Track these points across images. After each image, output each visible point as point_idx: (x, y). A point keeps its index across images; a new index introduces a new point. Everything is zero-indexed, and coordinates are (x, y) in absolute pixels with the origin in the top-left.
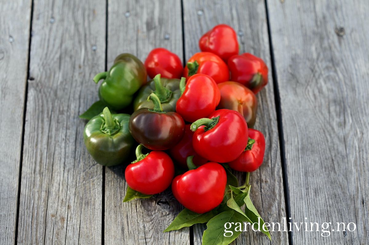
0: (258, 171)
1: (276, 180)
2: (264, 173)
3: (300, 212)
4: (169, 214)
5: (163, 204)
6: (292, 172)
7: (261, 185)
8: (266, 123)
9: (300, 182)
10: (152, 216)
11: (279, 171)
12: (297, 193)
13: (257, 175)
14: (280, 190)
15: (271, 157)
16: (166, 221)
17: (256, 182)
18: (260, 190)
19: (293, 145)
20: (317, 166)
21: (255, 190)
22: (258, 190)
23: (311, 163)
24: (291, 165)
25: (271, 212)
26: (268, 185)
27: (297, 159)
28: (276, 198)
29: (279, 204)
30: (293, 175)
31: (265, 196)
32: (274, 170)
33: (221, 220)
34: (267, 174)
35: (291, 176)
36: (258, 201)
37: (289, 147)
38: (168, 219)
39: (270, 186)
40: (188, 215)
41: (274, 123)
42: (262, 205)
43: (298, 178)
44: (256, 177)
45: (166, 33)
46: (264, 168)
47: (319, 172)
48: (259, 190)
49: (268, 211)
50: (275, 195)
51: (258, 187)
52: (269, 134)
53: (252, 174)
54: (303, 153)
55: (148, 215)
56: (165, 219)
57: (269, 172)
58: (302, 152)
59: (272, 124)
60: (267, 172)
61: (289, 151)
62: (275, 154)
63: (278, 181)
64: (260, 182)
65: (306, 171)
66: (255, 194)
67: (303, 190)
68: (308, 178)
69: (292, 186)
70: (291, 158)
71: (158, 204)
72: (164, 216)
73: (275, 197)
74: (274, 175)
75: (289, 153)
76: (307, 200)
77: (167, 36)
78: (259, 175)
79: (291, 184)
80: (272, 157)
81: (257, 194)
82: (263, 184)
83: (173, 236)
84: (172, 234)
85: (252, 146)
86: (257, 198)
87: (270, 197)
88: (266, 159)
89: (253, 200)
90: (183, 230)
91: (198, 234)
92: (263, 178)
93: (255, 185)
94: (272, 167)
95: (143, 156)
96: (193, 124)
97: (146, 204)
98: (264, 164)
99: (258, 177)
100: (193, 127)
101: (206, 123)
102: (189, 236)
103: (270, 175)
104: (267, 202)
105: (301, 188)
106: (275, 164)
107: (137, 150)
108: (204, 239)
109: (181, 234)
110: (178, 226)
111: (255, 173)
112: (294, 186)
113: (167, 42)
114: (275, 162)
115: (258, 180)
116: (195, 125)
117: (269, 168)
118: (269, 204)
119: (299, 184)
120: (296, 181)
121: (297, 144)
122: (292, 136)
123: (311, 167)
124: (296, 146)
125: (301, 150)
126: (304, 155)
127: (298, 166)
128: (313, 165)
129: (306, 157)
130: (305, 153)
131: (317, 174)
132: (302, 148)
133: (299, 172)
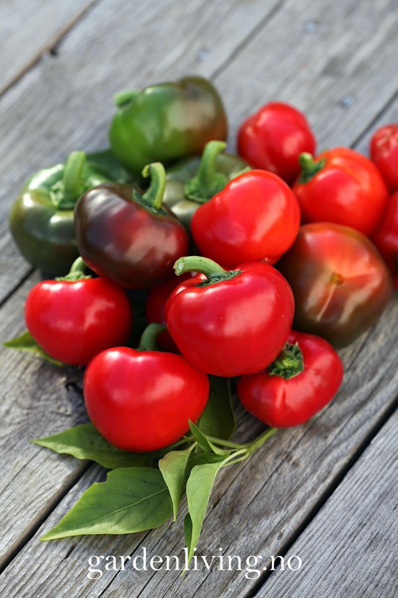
0: (297, 436)
1: (318, 473)
2: (307, 445)
3: (308, 560)
4: (68, 416)
6: (359, 476)
7: (281, 465)
8: (392, 357)
9: (358, 503)
10: (39, 400)
11: (337, 459)
12: (334, 522)
13: (291, 441)
14: (308, 496)
15: (346, 425)
16: (53, 425)
17: (275, 454)
18: (271, 473)
21: (261, 466)
22: (266, 470)
24: (370, 462)
25: (253, 526)
26: (293, 472)
27: (391, 458)
28: (288, 505)
29: (285, 521)
30: (356, 482)
31: (271, 491)
32: (330, 451)
33: (145, 482)
34: (310, 451)
35: (351, 482)
36: (249, 492)
38: (59, 423)
39: (295, 477)
40: (100, 438)
42: (249, 503)
43: (362, 495)
44: (284, 445)
45: (352, 94)
46: (315, 438)
48: (269, 470)
49: (250, 521)
50: (290, 498)
51: (271, 465)
52: (381, 380)
53: (283, 433)
55: (33, 396)
56: (55, 421)
57: (316, 450)
60: (314, 448)
61: (390, 434)
62: (359, 423)
63: (318, 477)
64: (284, 457)
65: (388, 490)
66: (255, 474)
67: (350, 523)
68: (383, 506)
69: (337, 503)
70: (382, 447)
71: (67, 386)
72: (58, 414)
73: (286, 503)
74: (321, 461)
75: (387, 437)
76: (343, 546)
77: (348, 101)
78: (294, 443)
79: (339, 497)
80: (349, 426)
81: (258, 476)
82: (287, 466)
83: (42, 460)
84: (43, 454)
85: (294, 373)
86: (253, 484)
87: (278, 498)
88: (334, 422)
89: (242, 483)
90: (67, 459)
91: (88, 483)
92: (297, 454)
93: (270, 458)
94: (330, 444)
95: (79, 276)
96: (180, 260)
97: (48, 374)
98: (322, 429)
99: (287, 446)
100: (180, 265)
101: (206, 270)
102: (69, 477)
103: (315, 456)
104: (265, 503)
105: (352, 516)
106: (341, 442)
107: (79, 260)
108: (84, 498)
109: (58, 463)
110: (64, 446)
111: (290, 435)
112: (341, 503)
113: (338, 111)
114: (346, 439)
115: (283, 452)
116: (182, 262)
117: (323, 443)
118: (264, 508)
119: (353, 507)
120: (353, 498)
127: (383, 472)
133: (374, 483)
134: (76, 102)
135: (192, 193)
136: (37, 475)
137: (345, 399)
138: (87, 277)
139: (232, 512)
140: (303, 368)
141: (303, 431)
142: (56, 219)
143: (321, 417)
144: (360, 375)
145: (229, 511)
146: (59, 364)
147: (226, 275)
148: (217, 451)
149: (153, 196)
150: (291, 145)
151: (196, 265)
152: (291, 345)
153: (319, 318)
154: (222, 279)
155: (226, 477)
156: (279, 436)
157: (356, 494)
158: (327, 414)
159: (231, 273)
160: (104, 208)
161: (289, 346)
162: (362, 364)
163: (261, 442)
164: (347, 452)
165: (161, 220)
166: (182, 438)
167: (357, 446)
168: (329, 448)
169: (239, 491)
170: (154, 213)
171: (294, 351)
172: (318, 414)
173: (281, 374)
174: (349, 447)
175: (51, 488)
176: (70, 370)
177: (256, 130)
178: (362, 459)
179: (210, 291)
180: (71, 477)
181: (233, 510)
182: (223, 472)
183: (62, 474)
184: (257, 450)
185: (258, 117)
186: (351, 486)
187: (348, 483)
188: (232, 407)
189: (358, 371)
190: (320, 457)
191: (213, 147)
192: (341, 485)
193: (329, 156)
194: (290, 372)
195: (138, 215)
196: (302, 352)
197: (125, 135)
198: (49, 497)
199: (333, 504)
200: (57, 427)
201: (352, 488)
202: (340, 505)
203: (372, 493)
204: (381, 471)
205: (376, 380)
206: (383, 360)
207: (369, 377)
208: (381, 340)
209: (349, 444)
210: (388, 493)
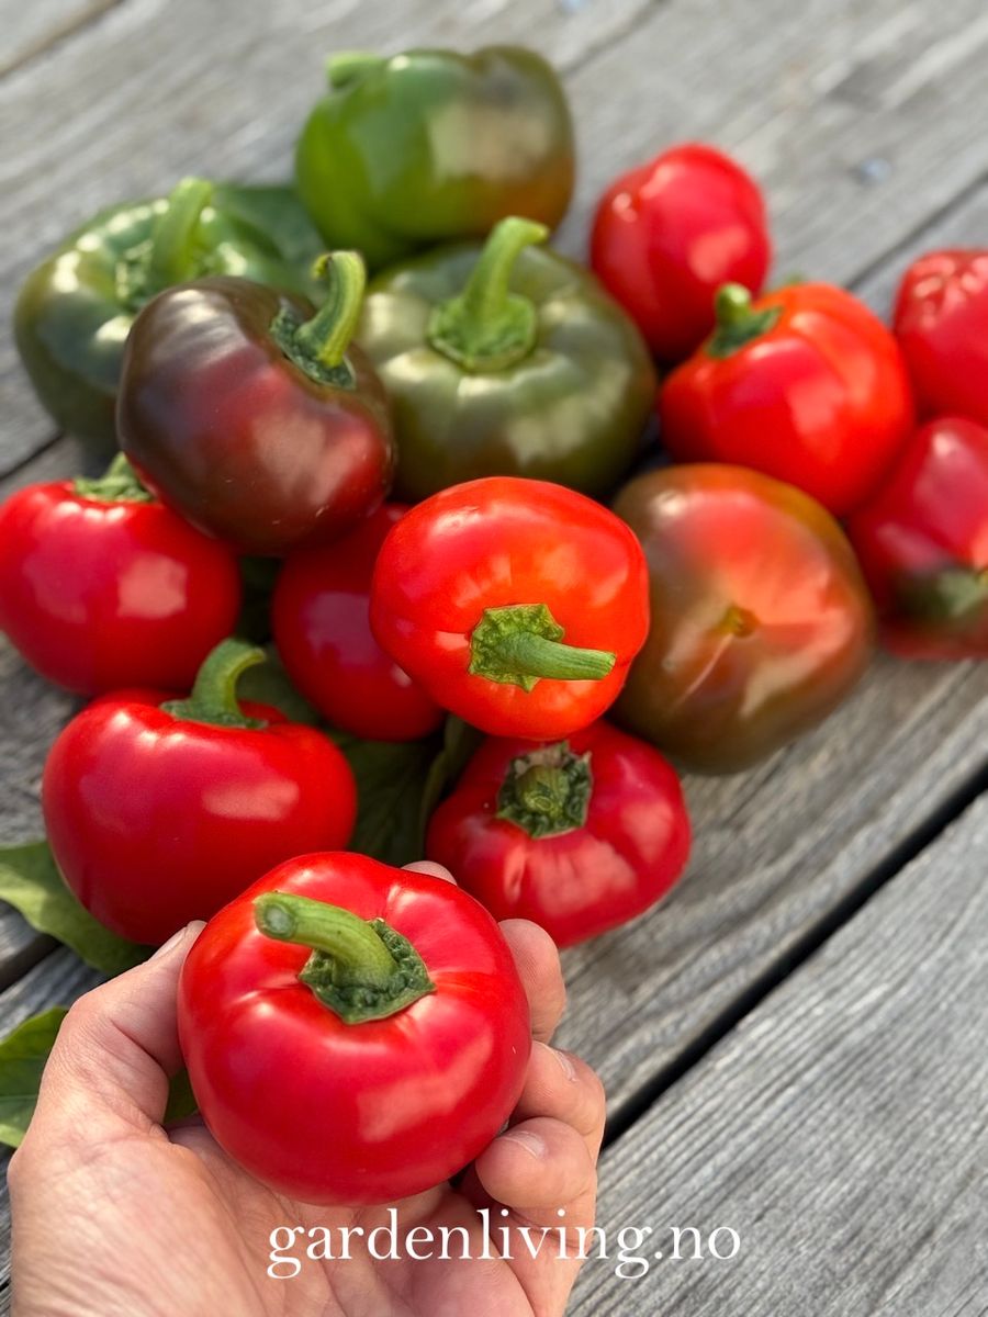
6: (689, 1110)
8: (838, 812)
9: (673, 1182)
11: (648, 1052)
15: (688, 966)
19: (838, 1003)
20: (830, 1194)
23: (817, 1152)
24: (725, 1077)
27: (779, 1077)
30: (681, 1124)
32: (637, 1026)
34: (589, 1016)
35: (667, 1123)
37: (812, 994)
38: (21, 819)
41: (869, 842)
43: (687, 1162)
45: (887, 154)
46: (607, 983)
47: (808, 1227)
52: (798, 867)
54: (837, 1078)
56: (14, 811)
57: (604, 1016)
58: (836, 1070)
59: (860, 838)
60: (599, 1009)
61: (789, 1013)
62: (720, 968)
65: (753, 1164)
68: (732, 1203)
69: (621, 1170)
70: (762, 1045)
75: (780, 1021)
77: (876, 169)
79: (629, 1155)
80: (696, 970)
88: (662, 952)
94: (639, 1010)
98: (631, 963)
103: (597, 1032)
106: (668, 1007)
112: (631, 1173)
113: (846, 189)
114: (681, 1003)
117: (624, 1002)
119: (658, 1190)
120: (663, 1165)
121: (858, 1017)
122: (877, 961)
123: (797, 1172)
124: (845, 1020)
125: (845, 1055)
126: (832, 1087)
127: (750, 1110)
128: (818, 1166)
129: (827, 1107)
130: (845, 1082)
131: (788, 1228)
132: (857, 1051)
133: (723, 1136)
135: (444, 335)
137: (700, 898)
138: (144, 494)
141: (582, 960)
142: (108, 331)
143: (634, 931)
144: (752, 843)
149: (322, 333)
157: (673, 1154)
158: (651, 926)
162: (760, 817)
164: (675, 1036)
168: (635, 1018)
172: (630, 924)
174: (684, 1026)
186: (666, 1131)
187: (659, 1123)
189: (749, 832)
190: (609, 1035)
191: (511, 233)
195: (267, 375)
196: (593, 779)
200: (13, 829)
201: (665, 1140)
202: (627, 1178)
203: (711, 1163)
204: (747, 1106)
205: (785, 864)
206: (814, 817)
207: (769, 853)
208: (819, 766)
209: (684, 1018)
210: (752, 1173)
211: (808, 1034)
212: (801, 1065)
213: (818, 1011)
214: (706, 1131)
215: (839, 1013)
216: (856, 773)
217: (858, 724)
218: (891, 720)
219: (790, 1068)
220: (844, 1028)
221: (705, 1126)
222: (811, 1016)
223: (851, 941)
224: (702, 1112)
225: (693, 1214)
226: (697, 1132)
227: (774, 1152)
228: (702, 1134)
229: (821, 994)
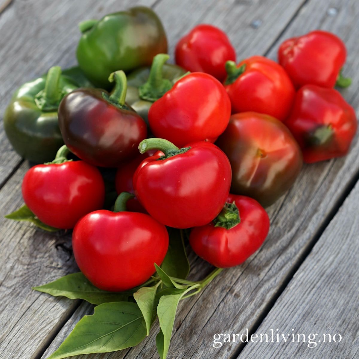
0: (237, 274)
1: (254, 301)
2: (244, 281)
4: (59, 268)
5: (64, 250)
6: (286, 302)
8: (305, 213)
9: (287, 321)
10: (36, 258)
11: (269, 290)
13: (232, 278)
14: (248, 318)
15: (273, 265)
16: (48, 276)
17: (220, 288)
18: (218, 303)
19: (321, 263)
20: (333, 313)
21: (211, 298)
22: (215, 301)
23: (327, 303)
24: (294, 291)
25: (208, 342)
26: (236, 301)
27: (309, 287)
28: (233, 326)
31: (219, 316)
32: (263, 284)
33: (123, 313)
34: (248, 285)
35: (280, 306)
36: (203, 317)
37: (313, 263)
38: (53, 274)
39: (237, 305)
40: (85, 283)
41: (317, 219)
42: (203, 326)
43: (289, 315)
44: (227, 282)
45: (260, 18)
46: (250, 276)
47: (330, 323)
48: (217, 301)
49: (206, 339)
50: (234, 321)
51: (219, 297)
52: (298, 230)
53: (226, 273)
54: (327, 282)
55: (31, 255)
56: (49, 273)
57: (252, 284)
58: (326, 281)
59: (314, 218)
60: (250, 283)
61: (307, 269)
62: (283, 263)
63: (254, 304)
64: (228, 290)
65: (309, 311)
66: (206, 305)
68: (306, 322)
69: (271, 322)
70: (302, 280)
71: (56, 247)
72: (51, 267)
73: (232, 325)
74: (257, 292)
75: (305, 272)
76: (278, 354)
77: (257, 23)
78: (234, 280)
79: (272, 318)
80: (276, 265)
81: (209, 306)
82: (230, 297)
83: (42, 302)
84: (43, 298)
85: (233, 224)
86: (206, 312)
87: (225, 321)
88: (264, 263)
89: (197, 311)
90: (61, 301)
91: (79, 317)
92: (237, 288)
93: (217, 292)
94: (263, 279)
95: (63, 161)
96: (144, 141)
97: (41, 238)
98: (255, 268)
99: (230, 282)
100: (143, 145)
101: (164, 148)
102: (64, 313)
103: (251, 289)
104: (216, 325)
105: (283, 331)
106: (270, 277)
107: (63, 148)
108: (78, 328)
109: (54, 304)
110: (59, 291)
111: (231, 274)
112: (274, 322)
113: (250, 31)
114: (274, 275)
115: (227, 287)
116: (145, 143)
117: (257, 279)
118: (215, 329)
119: (283, 324)
120: (283, 318)
121: (328, 266)
122: (329, 249)
123: (322, 310)
124: (325, 267)
125: (327, 276)
126: (326, 286)
127: (304, 297)
128: (328, 307)
129: (326, 291)
130: (329, 283)
131: (324, 324)
132: (331, 274)
133: (298, 306)
134: (44, 32)
135: (145, 95)
136: (39, 314)
137: (271, 246)
138: (71, 161)
139: (191, 333)
140: (240, 221)
141: (241, 271)
142: (41, 119)
143: (253, 260)
144: (282, 227)
145: (189, 332)
146: (50, 230)
147: (179, 151)
148: (178, 286)
149: (118, 95)
150: (217, 57)
151: (157, 145)
152: (230, 204)
153: (248, 184)
154: (177, 154)
155: (184, 308)
156: (223, 275)
157: (284, 314)
158: (258, 257)
159: (183, 150)
160: (82, 106)
161: (228, 205)
162: (282, 220)
163: (209, 280)
164: (275, 284)
165: (126, 114)
166: (151, 278)
167: (283, 280)
168: (262, 283)
169: (195, 317)
170: (120, 109)
171: (232, 208)
172: (251, 258)
173: (223, 226)
174: (277, 281)
175: (50, 323)
176: (58, 235)
177: (190, 46)
178: (287, 289)
179: (168, 162)
180: (65, 314)
181: (192, 331)
182: (182, 304)
183: (59, 312)
184: (207, 287)
185: (190, 36)
186: (281, 309)
187: (278, 307)
188: (186, 255)
189: (280, 225)
190: (255, 289)
191: (159, 59)
192: (273, 308)
193: (247, 63)
194: (230, 224)
195: (108, 110)
196: (238, 209)
197: (90, 53)
198: (50, 329)
199: (268, 323)
200: (52, 278)
201: (281, 311)
202: (273, 324)
203: (297, 314)
204: (302, 297)
205: (294, 230)
206: (298, 216)
207: (288, 229)
208: (295, 201)
209: (277, 279)
210: (309, 313)
211: (315, 273)
212: (315, 282)
213: (316, 267)
214: (292, 306)
215: (322, 266)
216: (307, 201)
217: (304, 187)
218: (314, 183)
219: (312, 284)
220: (325, 269)
221: (292, 305)
222: (314, 269)
223: (320, 246)
224: (290, 302)
225: (296, 328)
226: (290, 307)
227: (314, 306)
228: (291, 307)
229: (315, 262)
